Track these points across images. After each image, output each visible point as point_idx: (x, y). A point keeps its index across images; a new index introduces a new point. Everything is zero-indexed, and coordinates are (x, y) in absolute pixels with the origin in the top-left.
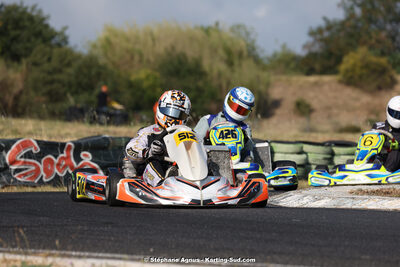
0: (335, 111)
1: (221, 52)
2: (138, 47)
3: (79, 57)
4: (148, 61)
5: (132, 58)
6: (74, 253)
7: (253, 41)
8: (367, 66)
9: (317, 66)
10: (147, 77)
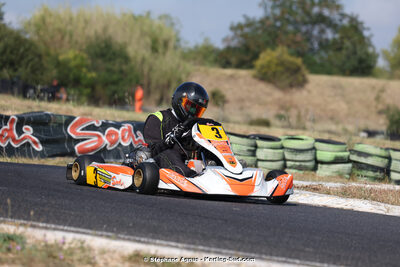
0: (248, 104)
1: (148, 40)
2: (69, 28)
3: (11, 33)
4: (76, 42)
5: (63, 38)
6: (41, 225)
7: (178, 32)
8: (281, 63)
9: (233, 60)
10: (75, 57)
